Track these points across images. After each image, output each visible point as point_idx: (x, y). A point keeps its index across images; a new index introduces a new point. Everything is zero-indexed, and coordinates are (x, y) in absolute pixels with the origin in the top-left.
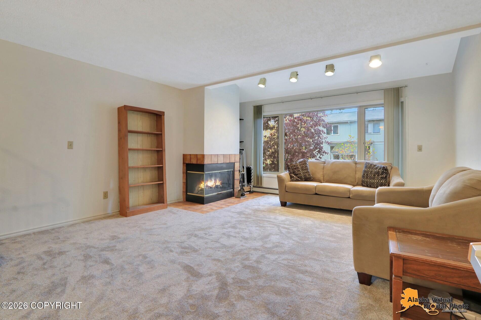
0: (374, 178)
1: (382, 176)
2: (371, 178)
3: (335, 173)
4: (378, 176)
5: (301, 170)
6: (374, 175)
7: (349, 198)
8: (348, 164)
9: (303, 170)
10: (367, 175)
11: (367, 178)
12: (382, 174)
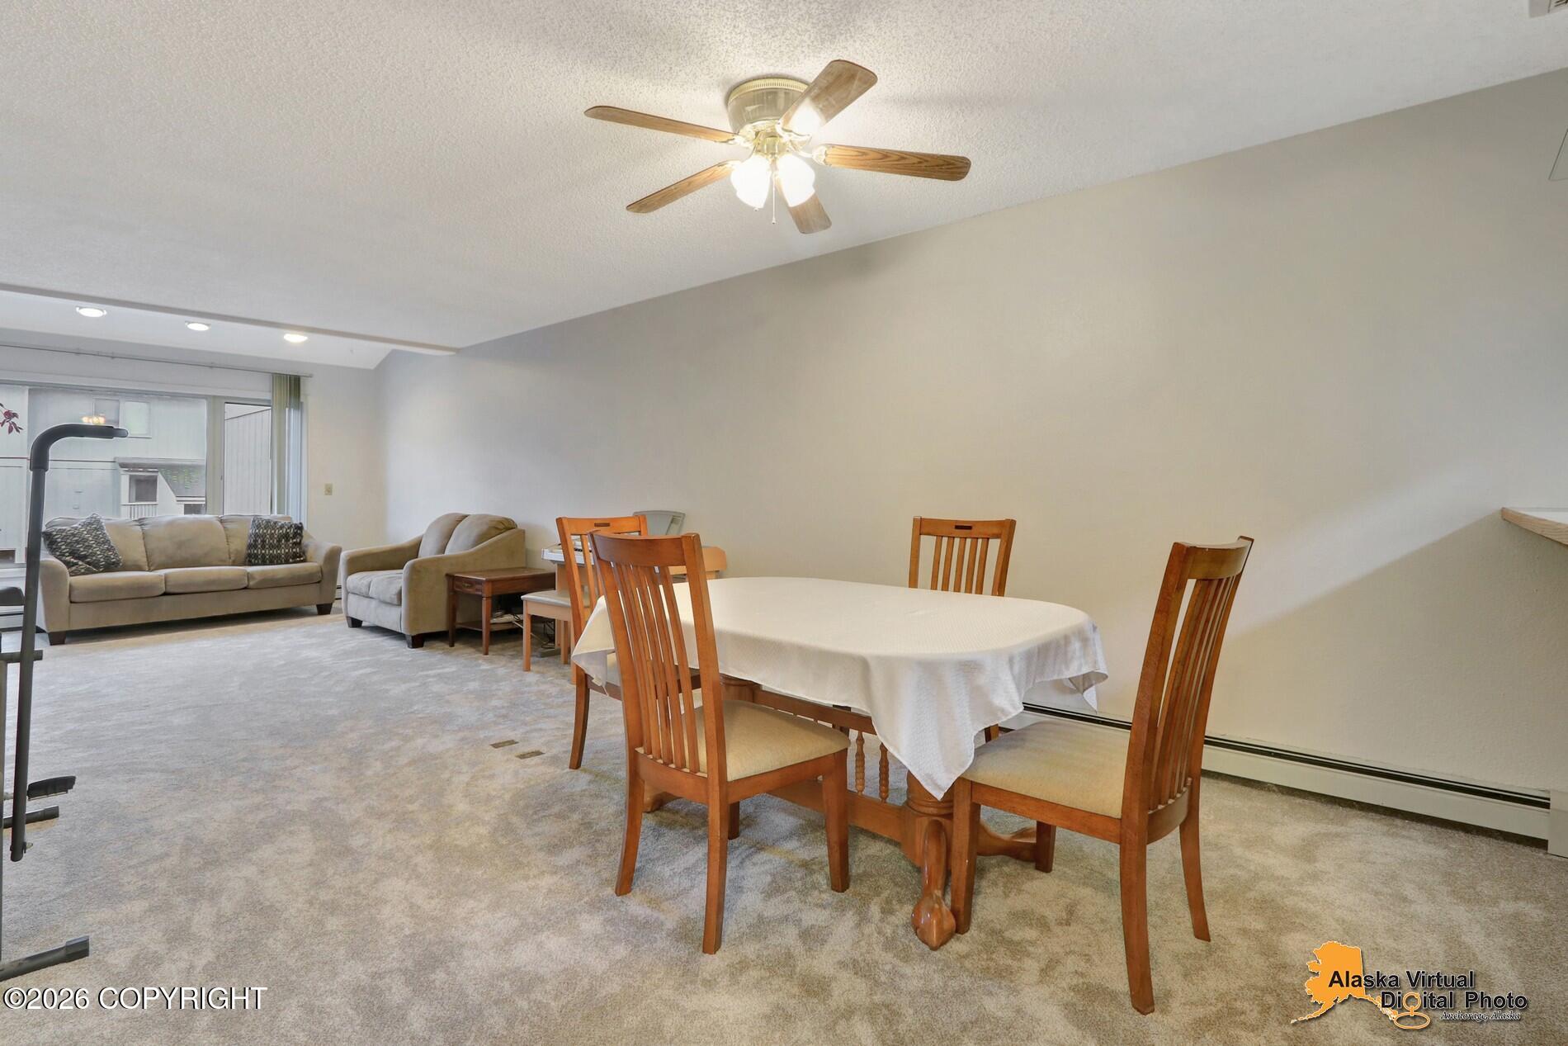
0: (278, 547)
1: (295, 540)
2: (272, 547)
3: (180, 545)
4: (287, 540)
5: (94, 546)
6: (279, 541)
7: (245, 588)
8: (208, 523)
9: (98, 543)
10: (264, 541)
11: (263, 547)
12: (294, 537)
